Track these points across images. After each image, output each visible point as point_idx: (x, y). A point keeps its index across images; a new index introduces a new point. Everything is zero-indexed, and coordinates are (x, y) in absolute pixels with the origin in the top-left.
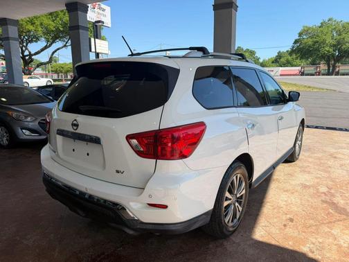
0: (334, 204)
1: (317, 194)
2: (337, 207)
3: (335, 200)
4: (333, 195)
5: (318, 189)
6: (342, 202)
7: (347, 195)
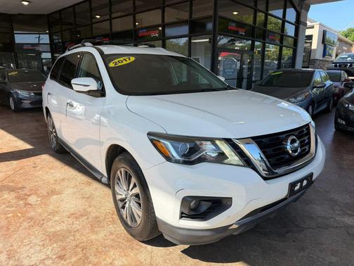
0: (13, 191)
1: (34, 191)
2: (8, 190)
3: (13, 195)
4: (18, 198)
5: (38, 196)
6: (6, 196)
7: (4, 206)
